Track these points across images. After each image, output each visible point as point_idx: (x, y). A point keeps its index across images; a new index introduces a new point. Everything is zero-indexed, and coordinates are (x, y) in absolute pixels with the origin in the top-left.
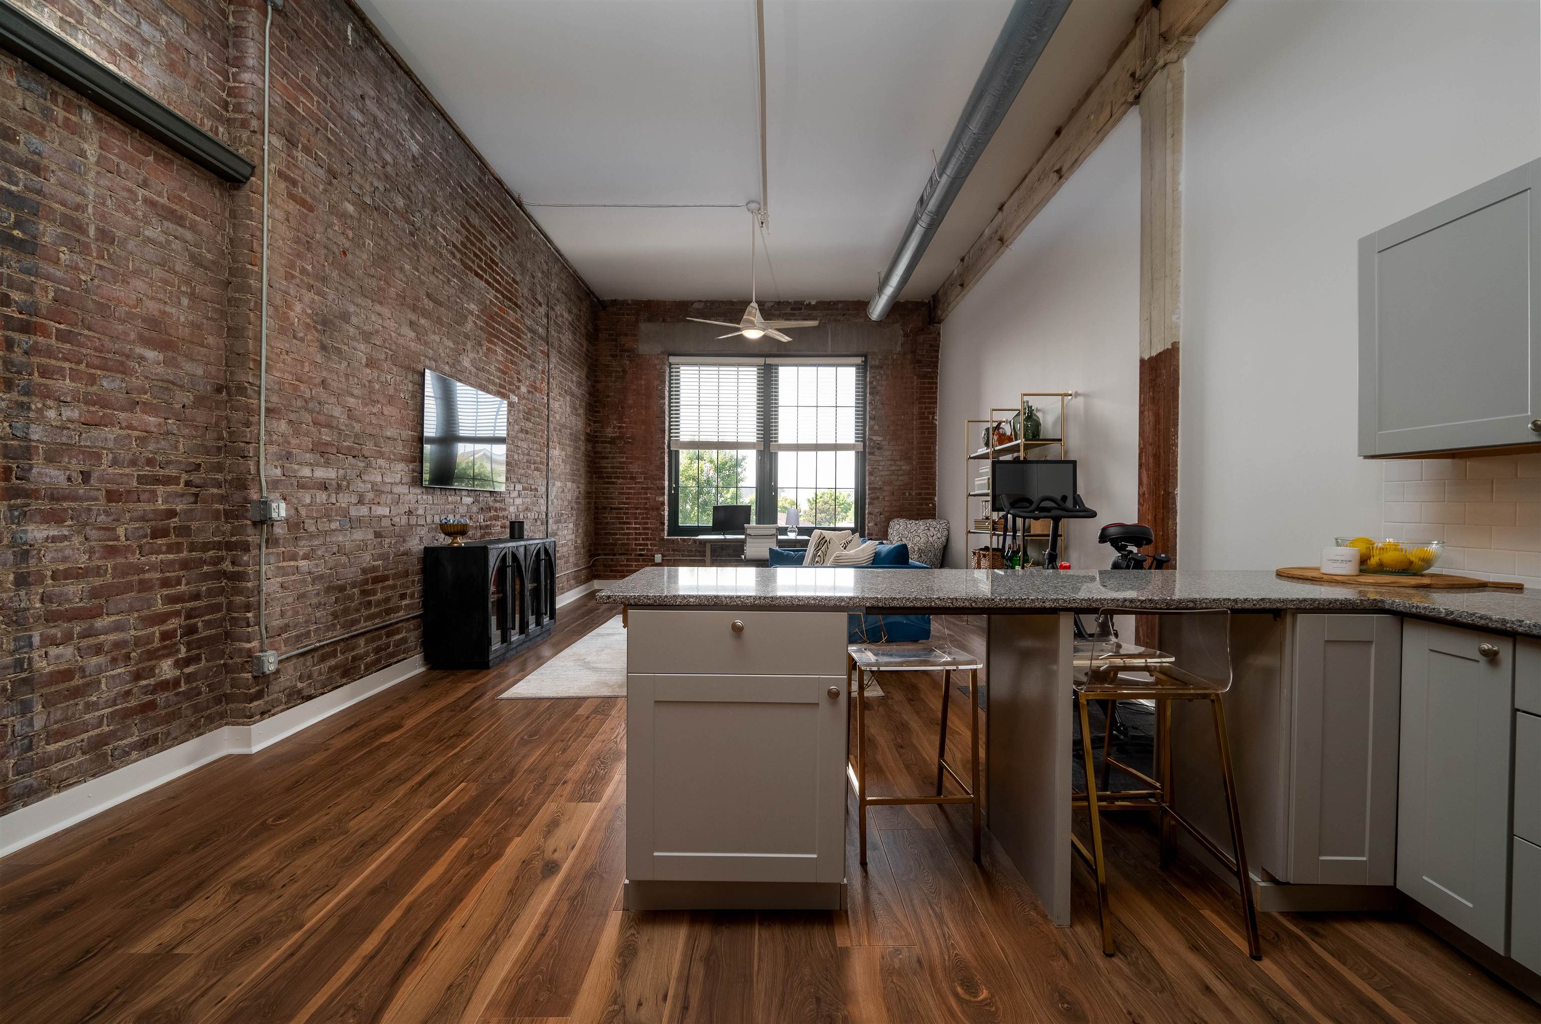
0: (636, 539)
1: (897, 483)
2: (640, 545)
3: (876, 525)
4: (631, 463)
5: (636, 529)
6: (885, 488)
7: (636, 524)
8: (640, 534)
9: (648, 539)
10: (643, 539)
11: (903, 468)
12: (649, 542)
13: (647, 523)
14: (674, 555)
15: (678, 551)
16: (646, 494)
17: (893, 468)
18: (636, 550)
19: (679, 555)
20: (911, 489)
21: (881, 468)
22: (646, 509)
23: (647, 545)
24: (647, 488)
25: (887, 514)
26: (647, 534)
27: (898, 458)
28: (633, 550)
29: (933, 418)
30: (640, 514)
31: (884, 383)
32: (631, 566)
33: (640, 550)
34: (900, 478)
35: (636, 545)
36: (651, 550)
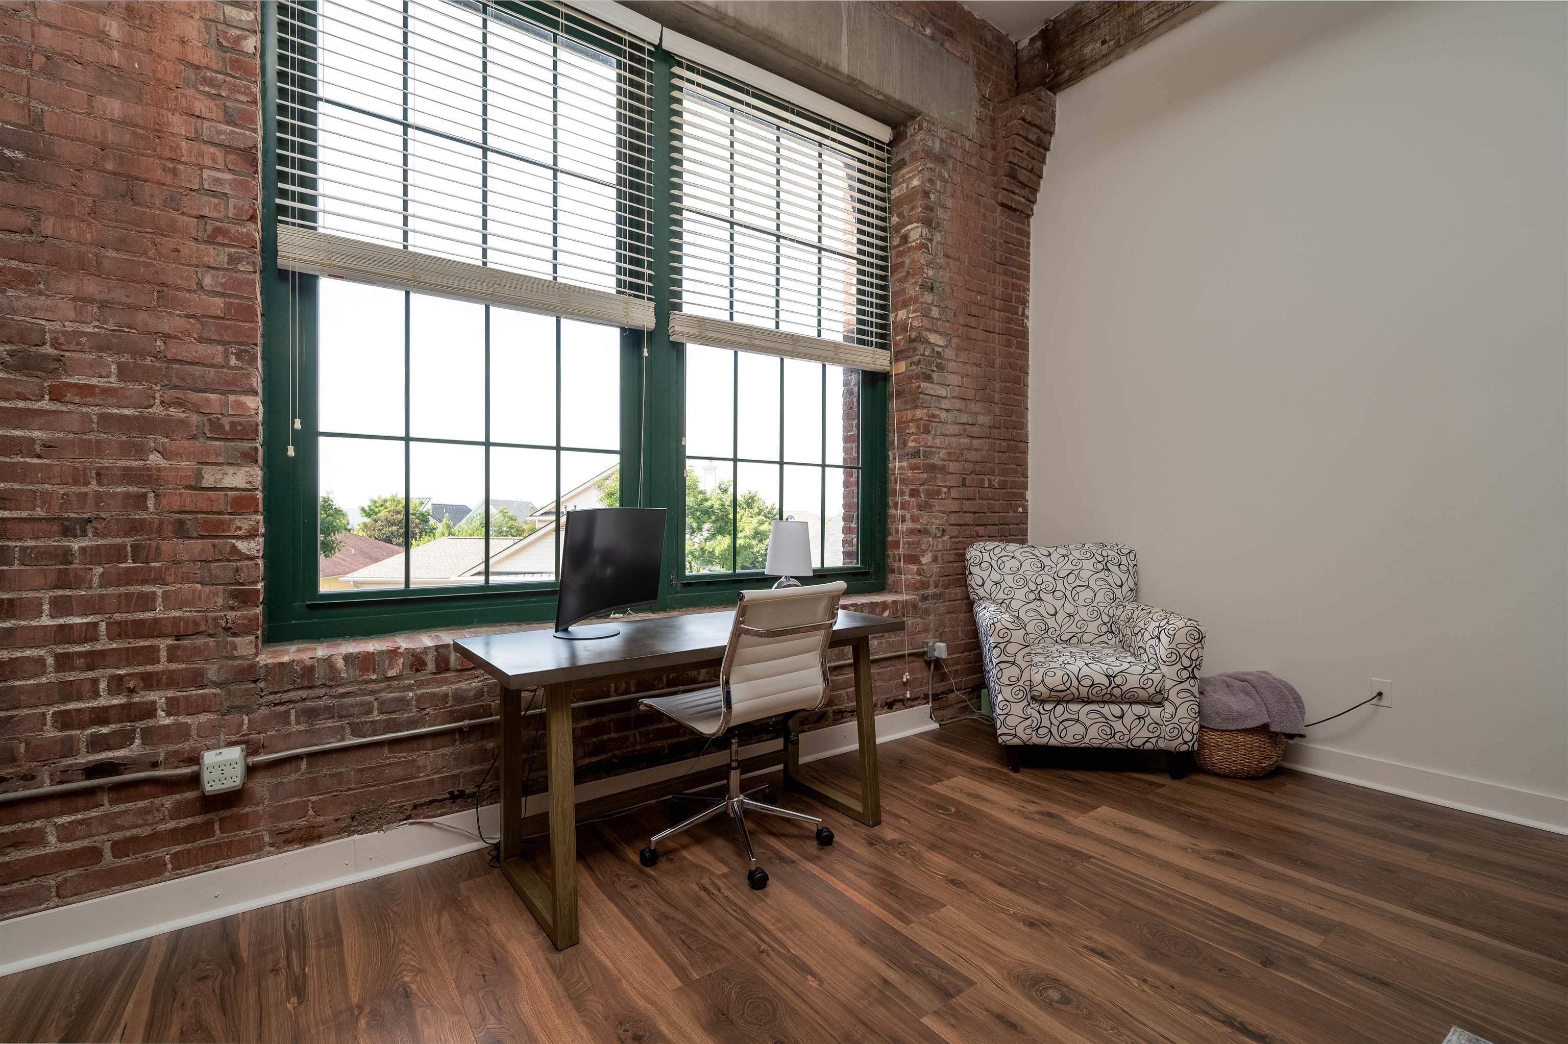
0: (68, 691)
1: (972, 456)
2: (101, 716)
3: (935, 559)
4: (26, 280)
5: (63, 634)
6: (953, 467)
7: (60, 607)
8: (94, 660)
9: (150, 681)
10: (117, 685)
11: (982, 419)
12: (158, 697)
13: (147, 601)
14: (312, 734)
15: (329, 712)
16: (141, 452)
17: (964, 418)
18: (68, 747)
19: (339, 732)
20: (992, 473)
21: (943, 415)
22: (135, 527)
23: (149, 711)
24: (147, 425)
25: (954, 531)
26: (150, 655)
27: (970, 394)
28: (40, 753)
29: (1023, 314)
30: (94, 556)
31: (950, 203)
32: (38, 838)
33: (96, 744)
34: (976, 442)
35: (65, 721)
36: (183, 732)
